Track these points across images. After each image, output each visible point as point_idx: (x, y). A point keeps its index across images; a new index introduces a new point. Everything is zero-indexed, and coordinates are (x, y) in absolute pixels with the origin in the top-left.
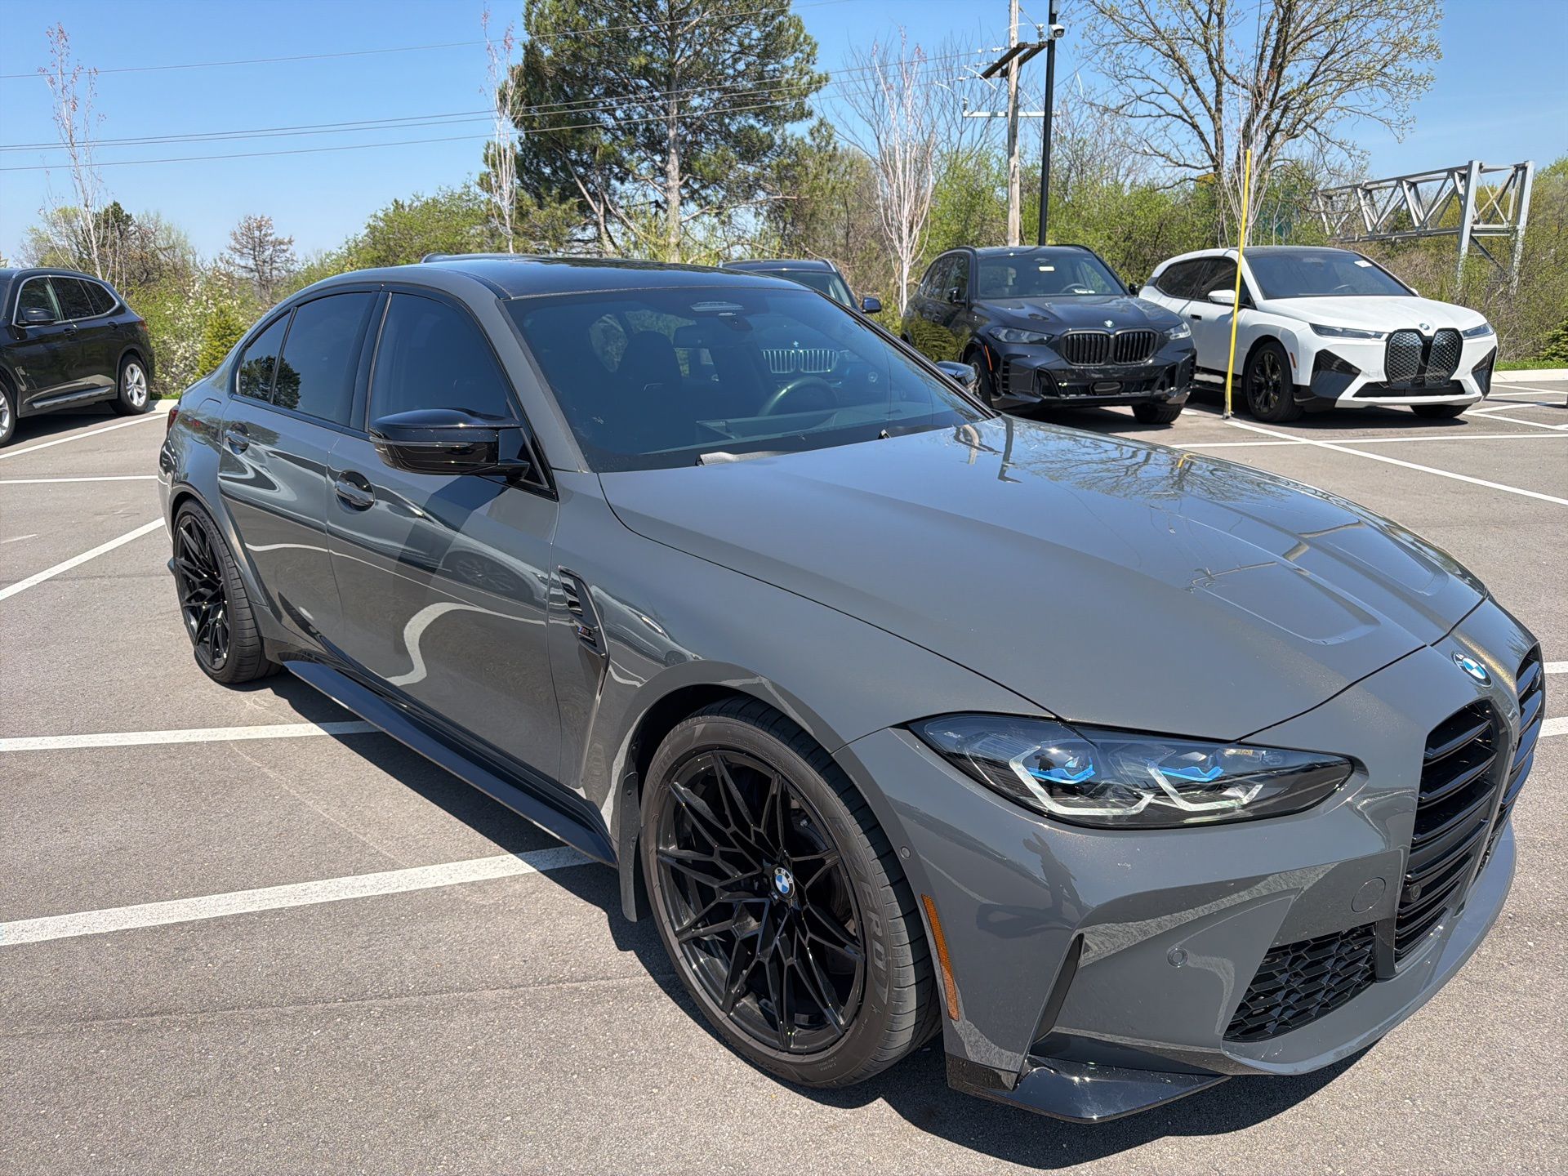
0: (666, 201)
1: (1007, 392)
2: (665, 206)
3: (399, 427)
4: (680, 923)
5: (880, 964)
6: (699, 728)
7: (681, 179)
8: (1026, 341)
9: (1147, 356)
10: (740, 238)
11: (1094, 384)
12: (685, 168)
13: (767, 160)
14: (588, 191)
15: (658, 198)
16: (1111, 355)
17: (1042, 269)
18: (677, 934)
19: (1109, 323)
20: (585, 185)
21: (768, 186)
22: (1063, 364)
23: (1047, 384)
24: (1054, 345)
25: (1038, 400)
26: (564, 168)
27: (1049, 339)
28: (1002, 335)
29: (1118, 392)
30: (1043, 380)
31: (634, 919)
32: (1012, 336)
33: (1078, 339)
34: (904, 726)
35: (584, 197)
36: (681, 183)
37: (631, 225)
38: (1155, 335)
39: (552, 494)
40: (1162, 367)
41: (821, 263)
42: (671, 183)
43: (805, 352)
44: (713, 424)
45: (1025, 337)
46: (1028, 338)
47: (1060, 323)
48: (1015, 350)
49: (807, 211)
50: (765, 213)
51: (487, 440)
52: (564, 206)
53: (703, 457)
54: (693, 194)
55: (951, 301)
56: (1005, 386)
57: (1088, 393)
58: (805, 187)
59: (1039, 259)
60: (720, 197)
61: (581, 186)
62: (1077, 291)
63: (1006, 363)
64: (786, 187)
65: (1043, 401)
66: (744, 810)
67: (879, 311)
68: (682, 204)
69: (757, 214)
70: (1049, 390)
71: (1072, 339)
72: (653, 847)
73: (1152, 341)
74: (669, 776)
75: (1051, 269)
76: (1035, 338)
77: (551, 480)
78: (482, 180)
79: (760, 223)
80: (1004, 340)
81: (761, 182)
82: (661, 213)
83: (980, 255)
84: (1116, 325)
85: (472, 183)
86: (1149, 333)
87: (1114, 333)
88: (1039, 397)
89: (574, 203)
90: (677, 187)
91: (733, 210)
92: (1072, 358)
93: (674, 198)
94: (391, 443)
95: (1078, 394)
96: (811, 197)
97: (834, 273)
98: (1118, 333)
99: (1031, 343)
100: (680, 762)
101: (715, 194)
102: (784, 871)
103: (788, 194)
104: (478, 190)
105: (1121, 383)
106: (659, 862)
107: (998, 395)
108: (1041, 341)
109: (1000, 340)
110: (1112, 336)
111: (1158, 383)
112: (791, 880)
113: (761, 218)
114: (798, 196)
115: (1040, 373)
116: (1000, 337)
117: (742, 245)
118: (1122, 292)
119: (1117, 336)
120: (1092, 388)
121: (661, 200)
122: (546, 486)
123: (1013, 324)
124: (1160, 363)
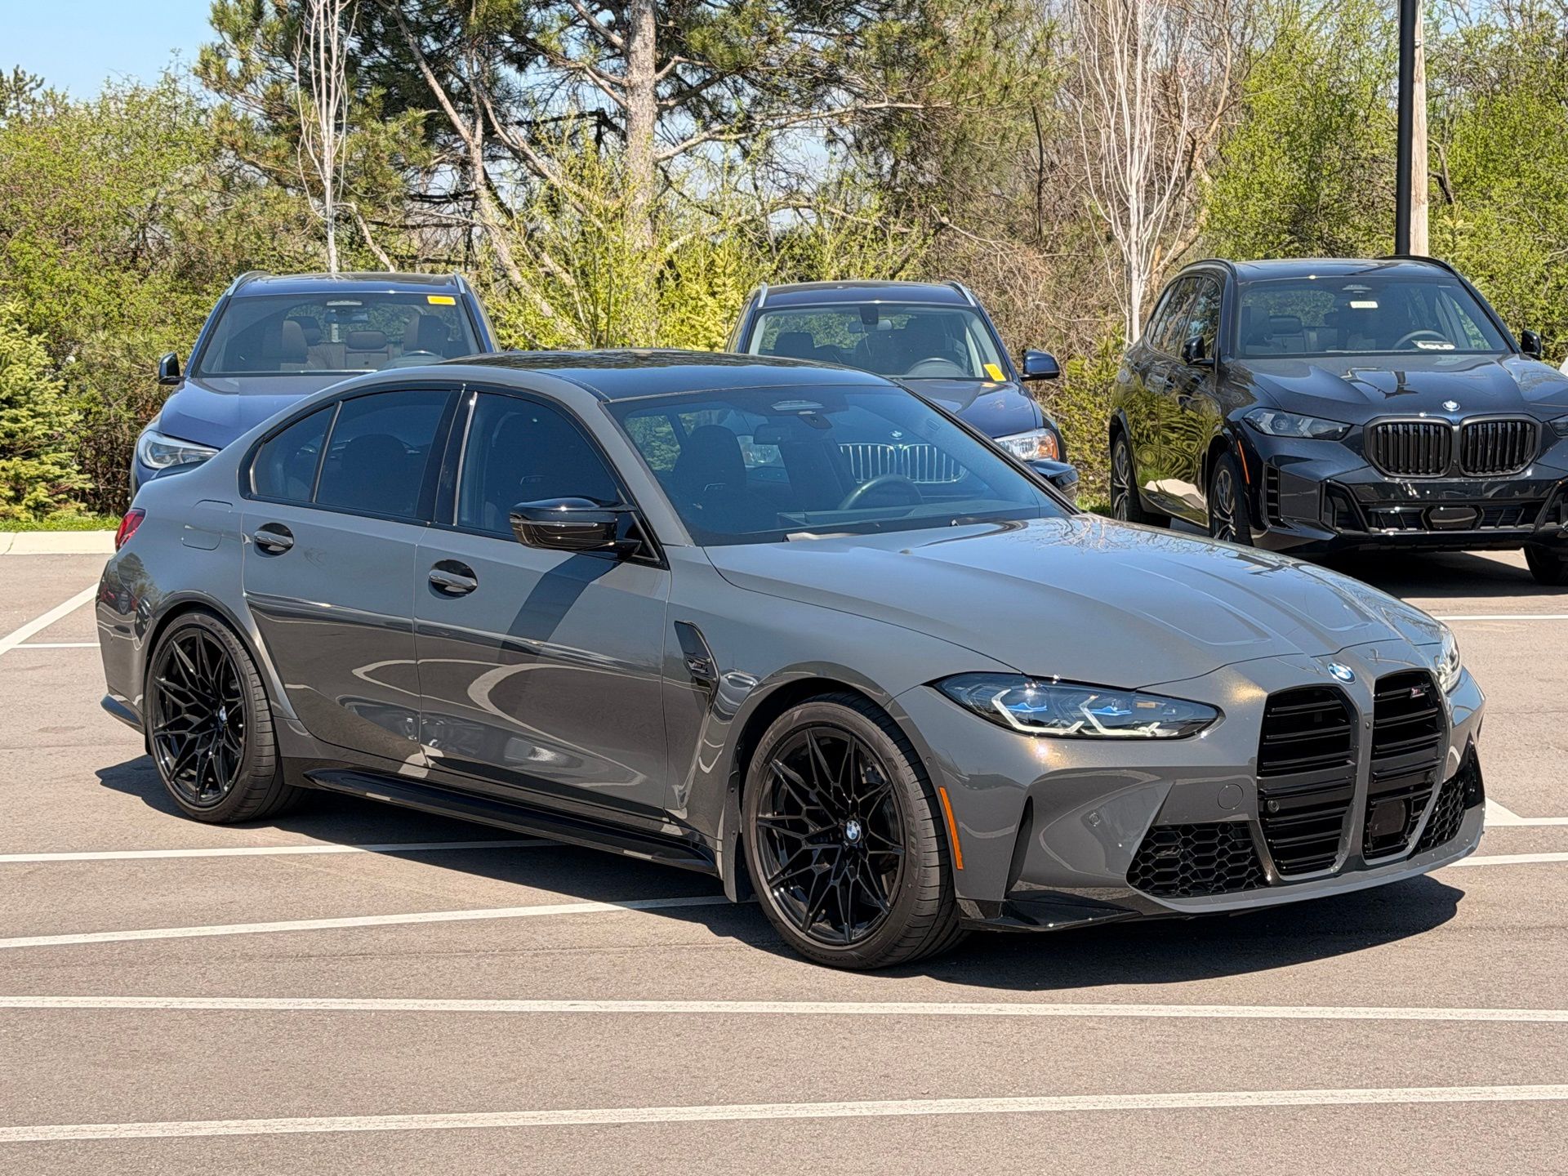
0: (624, 113)
1: (1276, 522)
2: (622, 124)
3: (540, 510)
4: (771, 873)
5: (913, 851)
6: (797, 714)
7: (659, 67)
8: (1309, 435)
9: (1522, 462)
10: (791, 193)
11: (1429, 509)
12: (669, 42)
13: (853, 22)
14: (447, 89)
15: (603, 105)
16: (1456, 459)
17: (1355, 305)
18: (769, 882)
19: (1451, 405)
20: (440, 77)
21: (856, 78)
22: (1373, 475)
23: (1345, 508)
24: (1354, 442)
25: (1330, 536)
26: (393, 39)
27: (1347, 431)
28: (1266, 422)
29: (1474, 525)
30: (1340, 502)
31: (734, 900)
32: (1284, 425)
33: (1396, 432)
34: (929, 684)
35: (440, 106)
36: (660, 76)
37: (542, 163)
38: (1533, 426)
39: (664, 564)
40: (1550, 483)
41: (951, 289)
42: (636, 77)
43: (913, 450)
44: (792, 516)
45: (1305, 426)
46: (1310, 428)
47: (1364, 404)
48: (1286, 449)
49: (947, 135)
50: (850, 139)
51: (608, 521)
52: (393, 126)
53: (789, 536)
54: (687, 97)
55: (1188, 361)
56: (1273, 511)
57: (1419, 526)
58: (942, 83)
59: (1350, 287)
60: (746, 101)
61: (433, 82)
62: (1420, 345)
63: (1272, 472)
64: (896, 83)
65: (1340, 539)
66: (827, 771)
67: (1055, 376)
68: (659, 116)
69: (832, 140)
70: (1349, 520)
71: (1386, 432)
72: (753, 816)
73: (1530, 436)
74: (773, 752)
75: (1373, 305)
76: (1323, 429)
77: (662, 555)
78: (206, 64)
79: (839, 157)
80: (1269, 431)
81: (842, 72)
82: (610, 137)
83: (1244, 278)
84: (1462, 409)
85: (182, 71)
86: (1523, 423)
87: (1460, 423)
88: (1330, 530)
89: (416, 120)
90: (650, 84)
91: (776, 132)
92: (1389, 464)
93: (642, 106)
94: (529, 522)
95: (1401, 527)
96: (956, 104)
97: (971, 309)
98: (1467, 422)
99: (1316, 437)
100: (780, 742)
101: (733, 98)
102: (853, 822)
103: (901, 98)
104: (195, 85)
105: (1477, 508)
106: (758, 827)
107: (1263, 528)
108: (1332, 436)
109: (1263, 432)
110: (1456, 428)
111: (1544, 510)
112: (859, 828)
113: (841, 147)
114: (927, 101)
115: (1332, 490)
116: (1262, 425)
117: (796, 208)
118: (1504, 346)
119: (1466, 427)
120: (1427, 517)
121: (610, 107)
122: (657, 559)
123: (1288, 404)
124: (1546, 475)
